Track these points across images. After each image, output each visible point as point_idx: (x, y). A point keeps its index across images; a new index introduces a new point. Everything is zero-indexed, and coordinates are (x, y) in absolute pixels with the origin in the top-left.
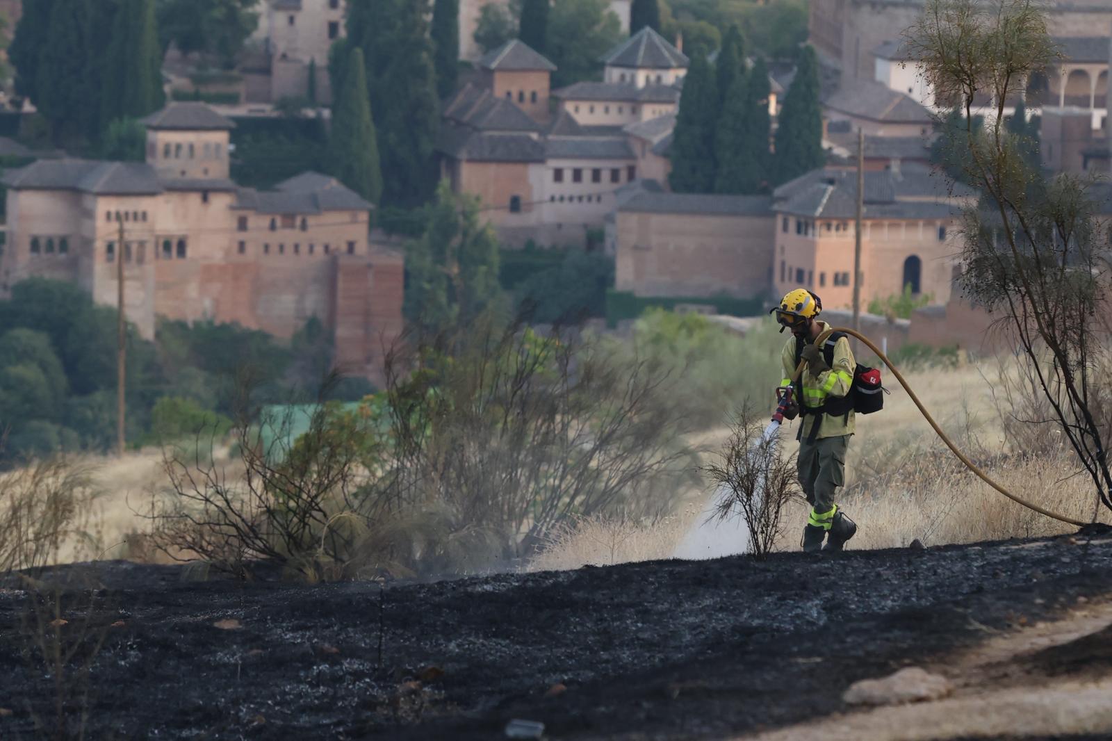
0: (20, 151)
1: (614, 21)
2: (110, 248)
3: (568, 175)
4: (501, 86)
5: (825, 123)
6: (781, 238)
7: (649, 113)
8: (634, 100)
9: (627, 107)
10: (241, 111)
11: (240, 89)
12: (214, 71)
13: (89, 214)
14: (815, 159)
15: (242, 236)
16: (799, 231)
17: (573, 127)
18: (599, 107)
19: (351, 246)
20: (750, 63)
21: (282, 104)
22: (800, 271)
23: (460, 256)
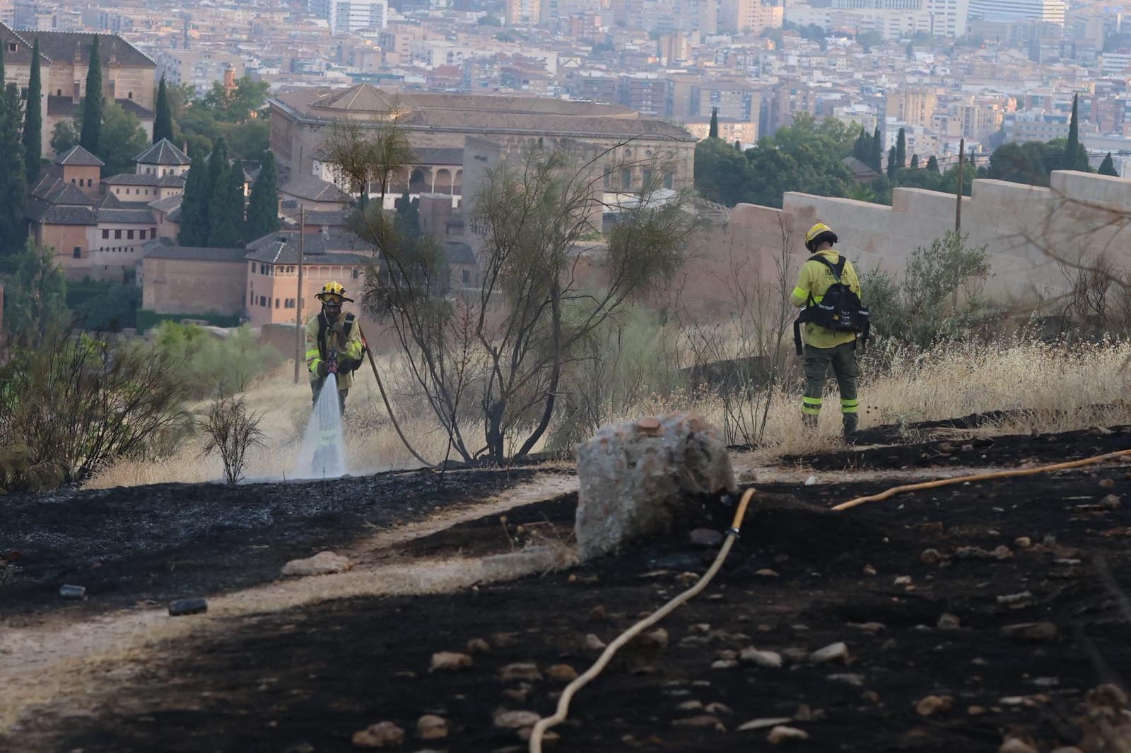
1: (143, 134)
3: (112, 234)
4: (69, 176)
5: (280, 202)
6: (251, 276)
7: (165, 194)
8: (156, 186)
9: (151, 190)
14: (275, 225)
16: (262, 272)
17: (115, 203)
18: (133, 190)
20: (231, 162)
22: (263, 299)
23: (41, 286)
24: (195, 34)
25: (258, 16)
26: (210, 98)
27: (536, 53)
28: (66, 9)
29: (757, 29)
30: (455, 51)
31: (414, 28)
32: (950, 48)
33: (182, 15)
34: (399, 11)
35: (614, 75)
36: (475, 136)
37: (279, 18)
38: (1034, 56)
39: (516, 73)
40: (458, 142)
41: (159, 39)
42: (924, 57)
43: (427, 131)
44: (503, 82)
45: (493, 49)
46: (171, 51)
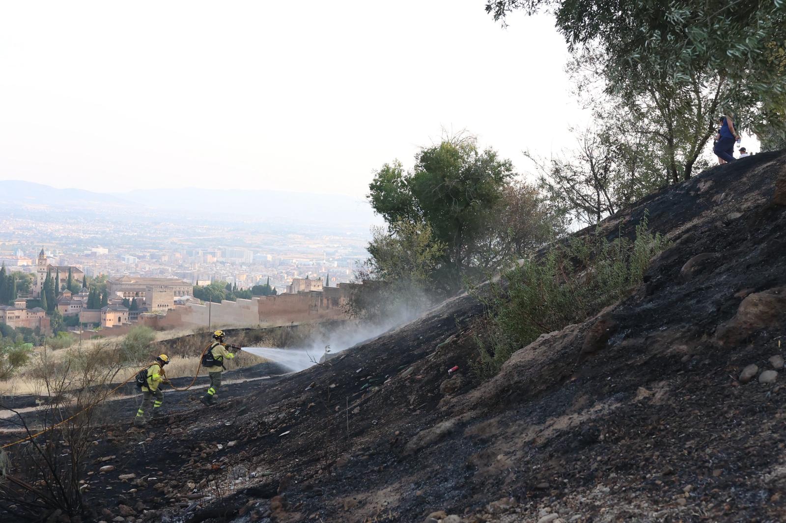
1: (80, 286)
2: (9, 317)
3: (73, 307)
4: (64, 295)
5: (108, 300)
6: (102, 315)
7: (85, 298)
8: (83, 297)
10: (28, 299)
11: (29, 296)
12: (25, 293)
13: (6, 313)
14: (107, 304)
15: (28, 315)
16: (104, 314)
17: (74, 300)
18: (78, 298)
19: (43, 316)
20: (98, 292)
21: (34, 298)
22: (104, 319)
23: (58, 317)
24: (97, 264)
25: (110, 261)
26: (96, 278)
27: (167, 268)
29: (211, 262)
30: (150, 267)
31: (142, 263)
32: (249, 265)
33: (95, 261)
35: (182, 272)
36: (148, 286)
37: (115, 261)
38: (266, 267)
39: (162, 272)
40: (145, 287)
42: (244, 267)
43: (139, 285)
45: (158, 267)
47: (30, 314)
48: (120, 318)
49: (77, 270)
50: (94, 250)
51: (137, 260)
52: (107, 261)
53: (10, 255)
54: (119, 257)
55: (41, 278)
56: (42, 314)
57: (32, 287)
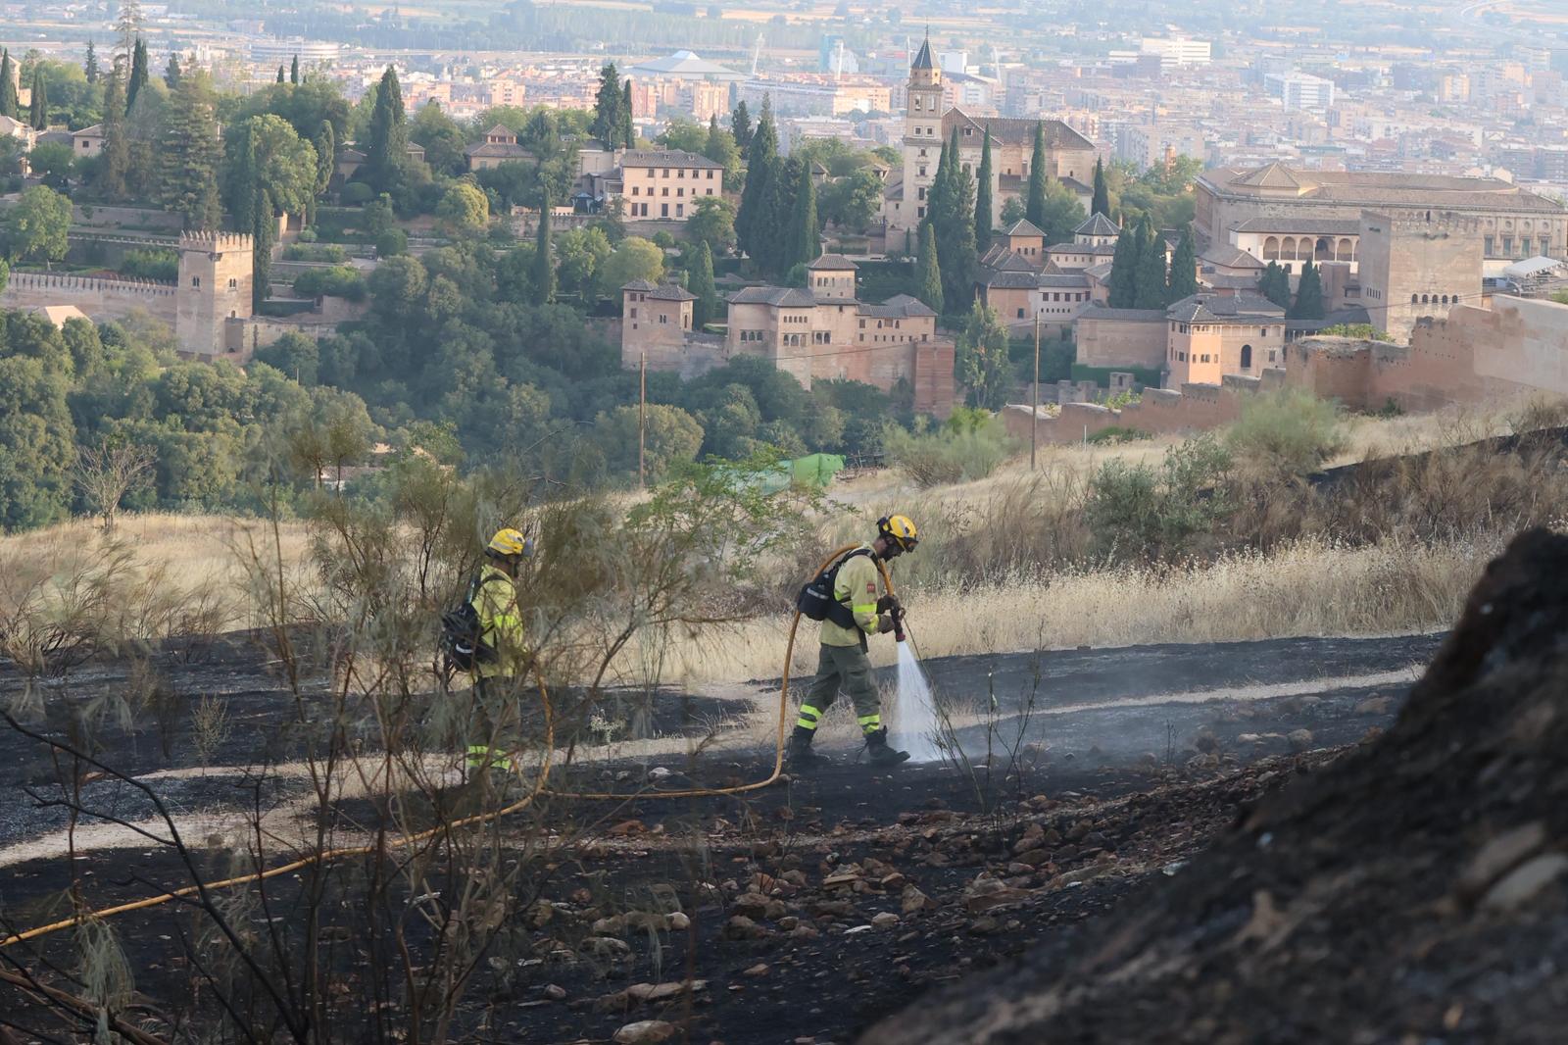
0: (740, 281)
1: (1081, 208)
2: (786, 338)
3: (1051, 297)
4: (1015, 244)
5: (1198, 269)
6: (1171, 335)
7: (1099, 261)
8: (1090, 253)
9: (1087, 257)
10: (867, 258)
11: (868, 245)
12: (852, 235)
13: (775, 318)
14: (1191, 288)
15: (862, 331)
16: (1181, 331)
17: (1055, 269)
18: (1071, 258)
19: (925, 336)
20: (1155, 234)
21: (889, 255)
22: (1182, 354)
23: (985, 342)
24: (1160, 111)
25: (1220, 96)
26: (1152, 174)
27: (1464, 128)
28: (1051, 90)
30: (1392, 126)
31: (1356, 106)
33: (1153, 95)
34: (1345, 90)
35: (1531, 148)
36: (1370, 210)
37: (1238, 97)
39: (1442, 148)
40: (1356, 214)
41: (1131, 116)
43: (1330, 205)
44: (1433, 154)
45: (1426, 124)
46: (1139, 127)
47: (871, 324)
48: (1246, 352)
49: (1071, 138)
50: (1151, 46)
51: (1334, 93)
52: (1204, 96)
53: (804, 69)
54: (1255, 78)
55: (918, 171)
56: (920, 326)
57: (883, 207)
